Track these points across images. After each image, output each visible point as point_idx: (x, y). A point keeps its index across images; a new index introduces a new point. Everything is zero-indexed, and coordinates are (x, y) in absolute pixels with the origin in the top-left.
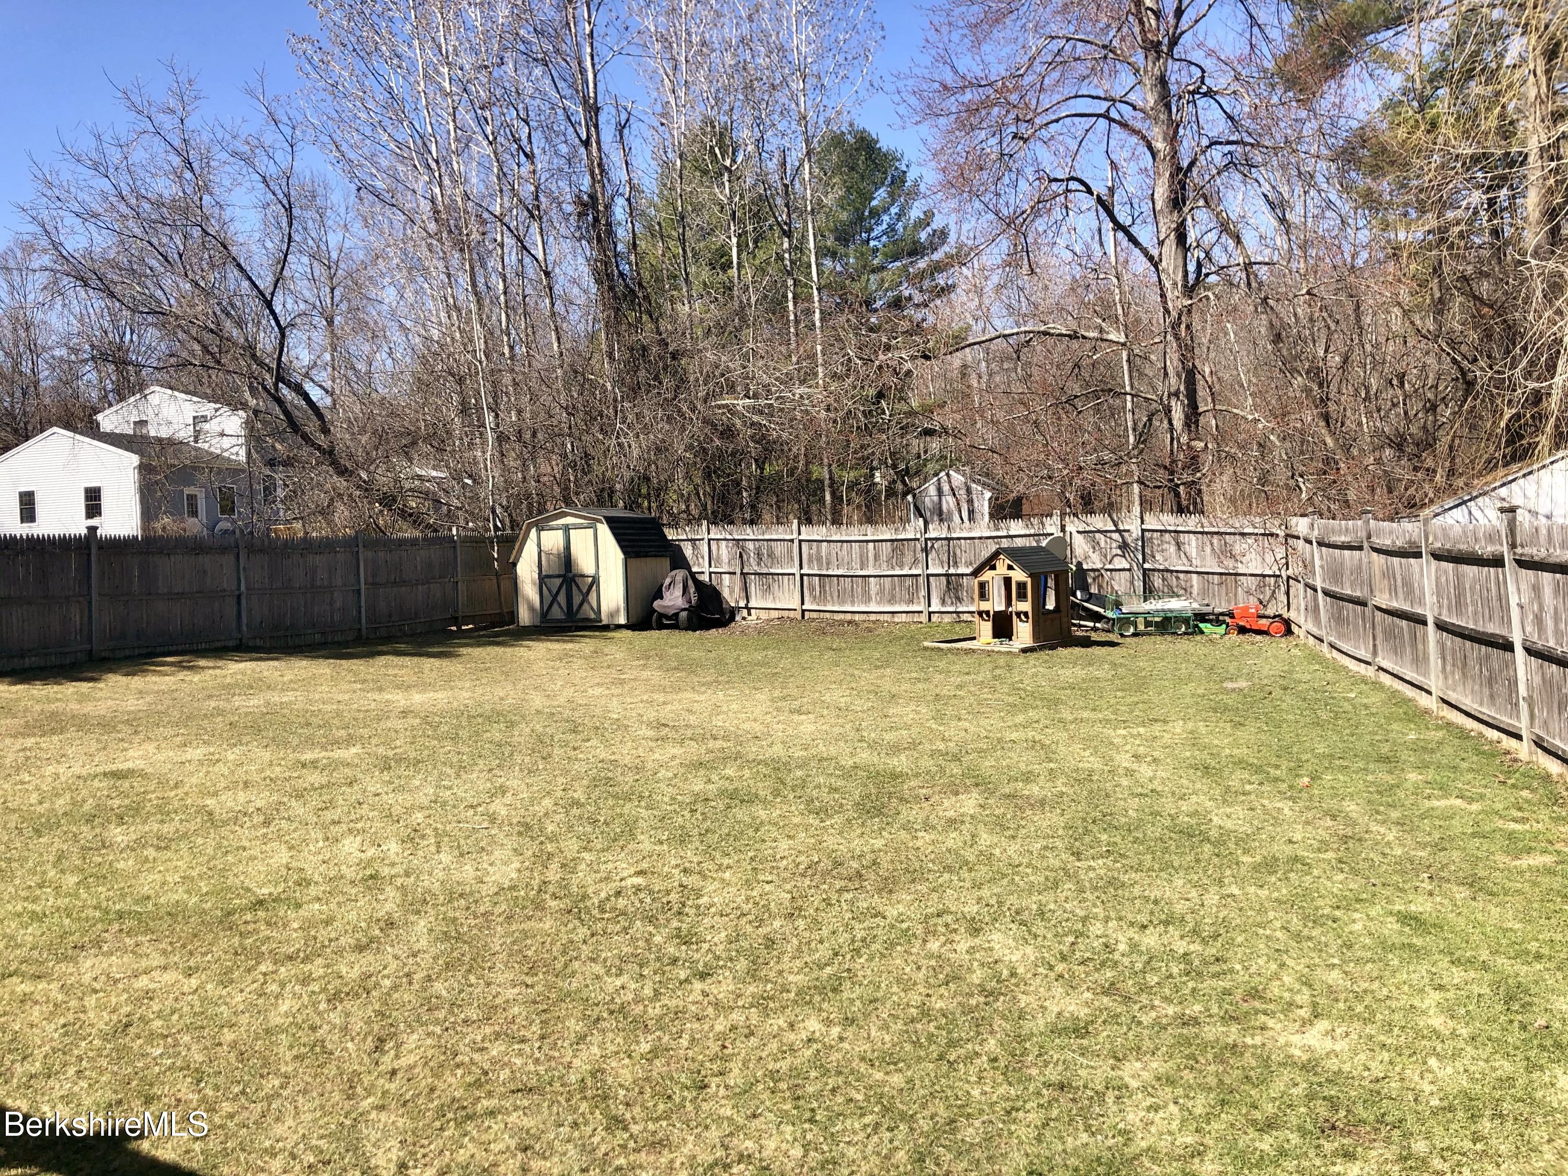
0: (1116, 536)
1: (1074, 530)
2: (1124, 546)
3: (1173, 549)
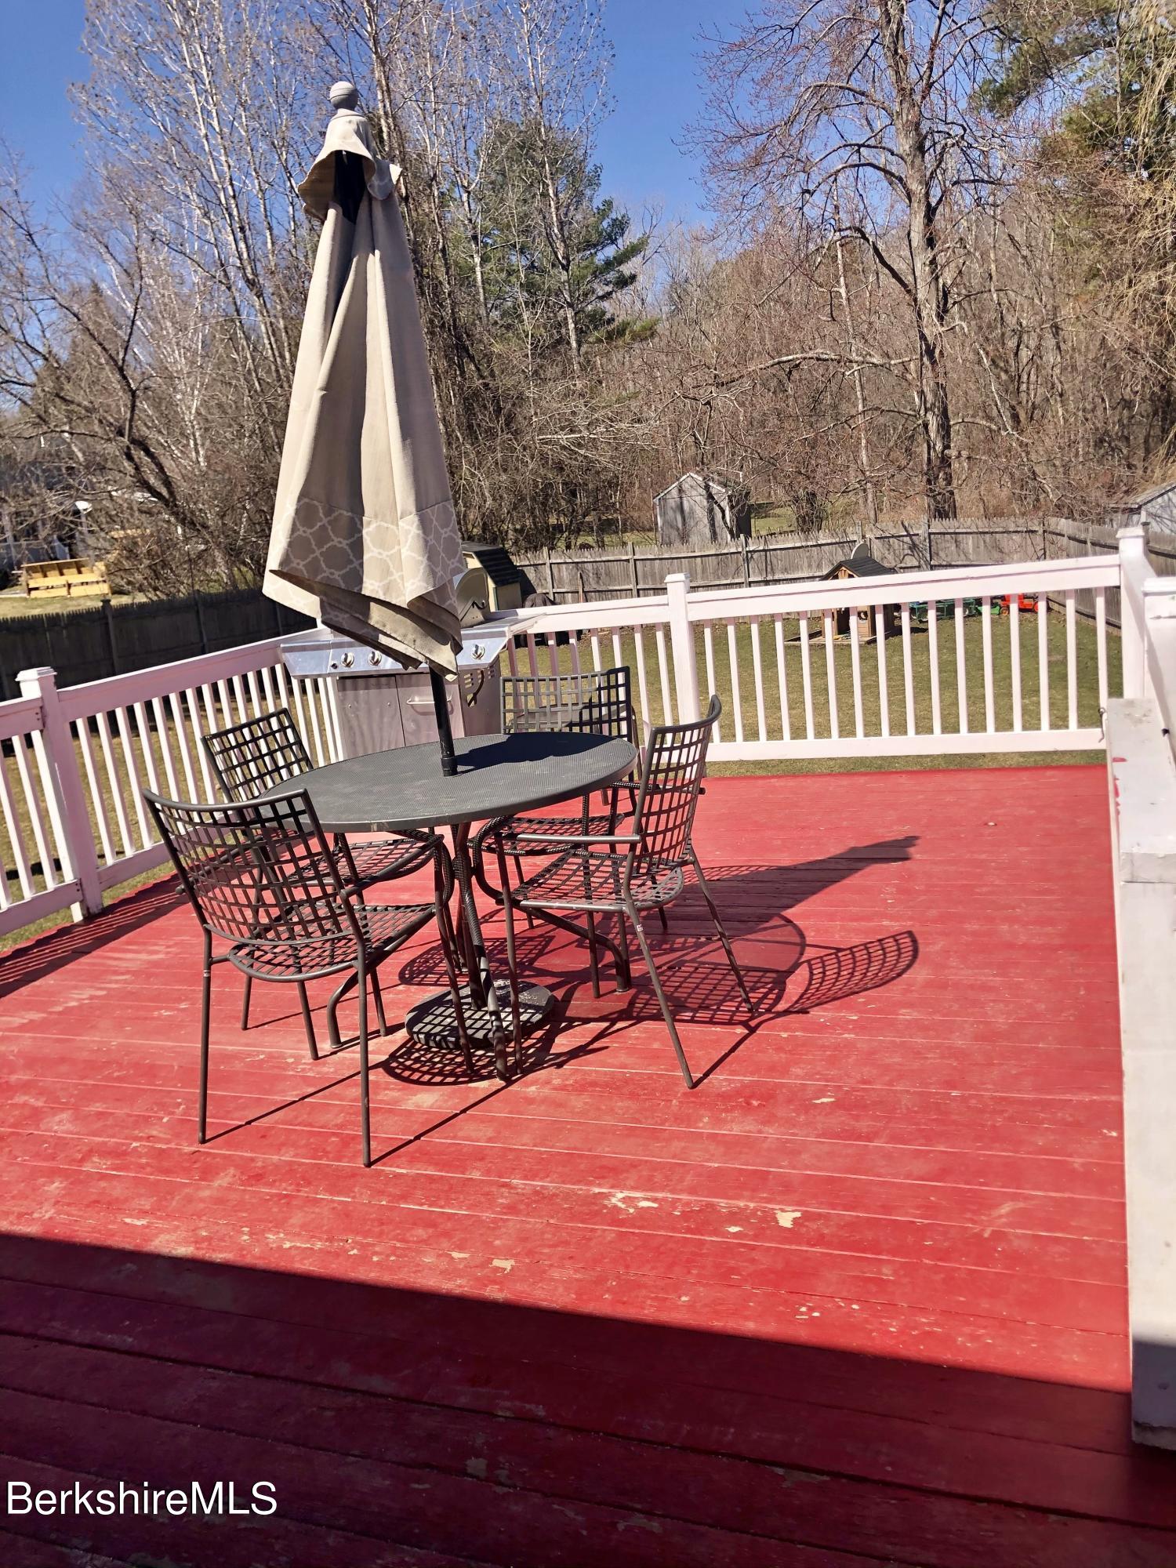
0: (907, 539)
1: (872, 537)
2: (914, 547)
3: (953, 548)
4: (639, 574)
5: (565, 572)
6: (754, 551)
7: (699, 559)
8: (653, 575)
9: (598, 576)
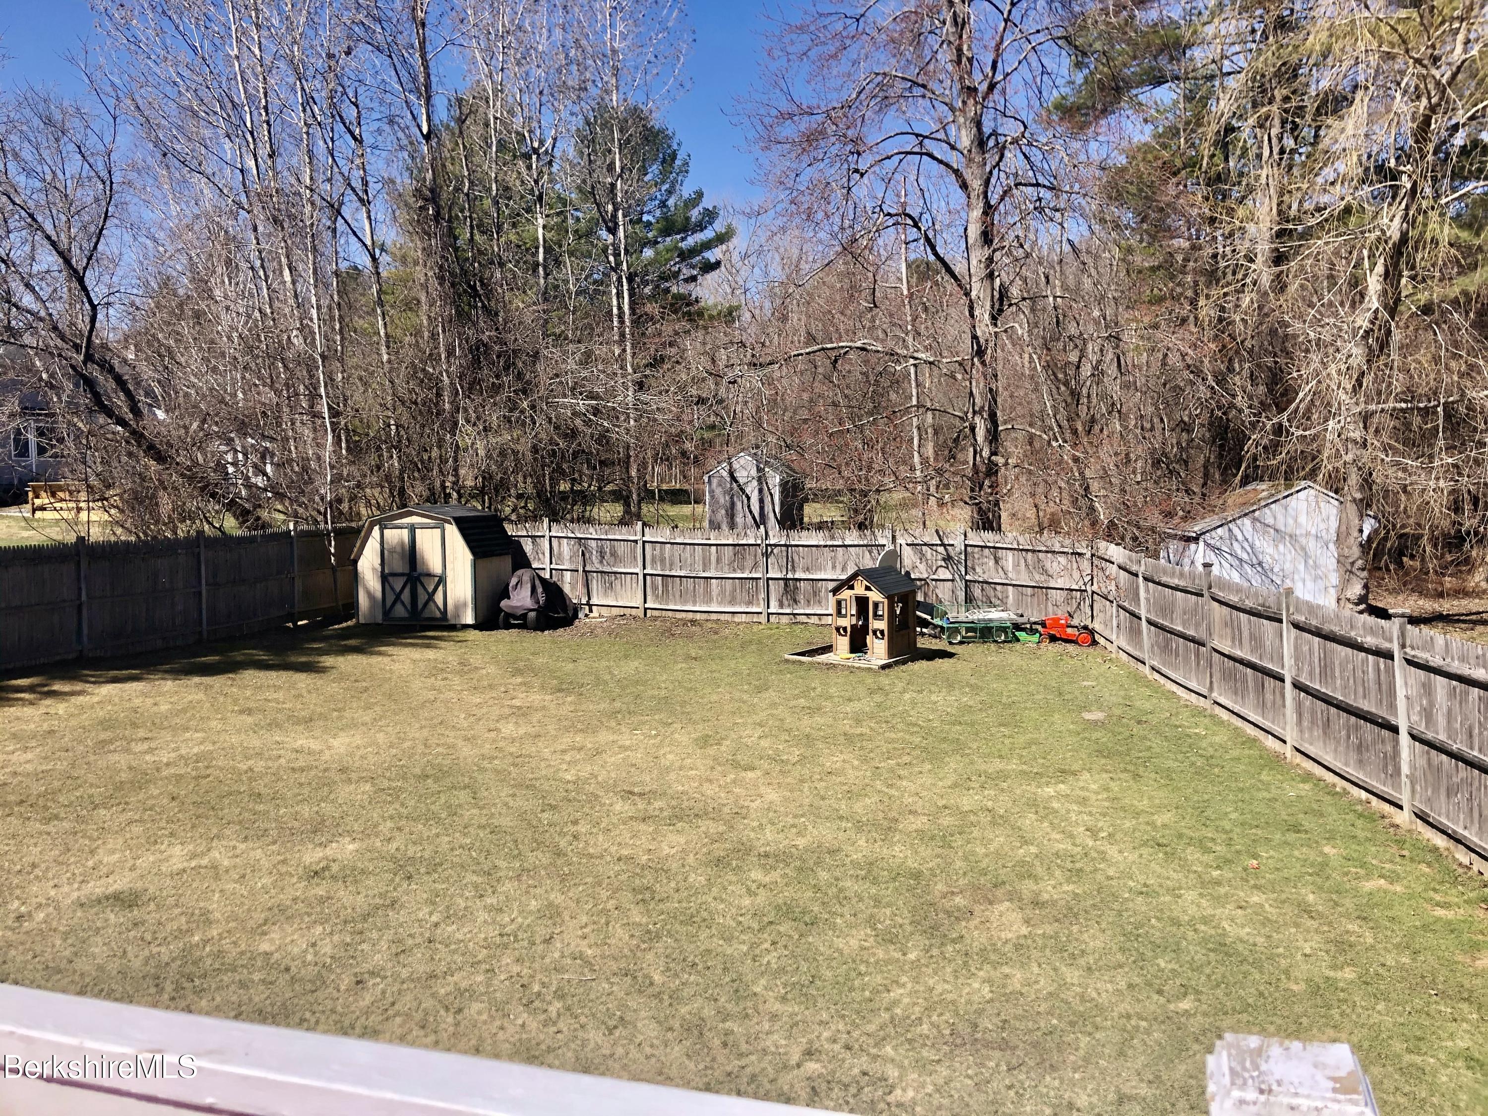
0: (941, 549)
1: (903, 542)
2: (948, 558)
3: (992, 563)
4: (648, 557)
5: (566, 548)
6: (776, 545)
7: (714, 548)
8: (663, 560)
9: (602, 554)
